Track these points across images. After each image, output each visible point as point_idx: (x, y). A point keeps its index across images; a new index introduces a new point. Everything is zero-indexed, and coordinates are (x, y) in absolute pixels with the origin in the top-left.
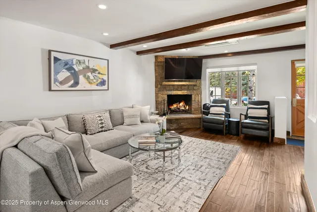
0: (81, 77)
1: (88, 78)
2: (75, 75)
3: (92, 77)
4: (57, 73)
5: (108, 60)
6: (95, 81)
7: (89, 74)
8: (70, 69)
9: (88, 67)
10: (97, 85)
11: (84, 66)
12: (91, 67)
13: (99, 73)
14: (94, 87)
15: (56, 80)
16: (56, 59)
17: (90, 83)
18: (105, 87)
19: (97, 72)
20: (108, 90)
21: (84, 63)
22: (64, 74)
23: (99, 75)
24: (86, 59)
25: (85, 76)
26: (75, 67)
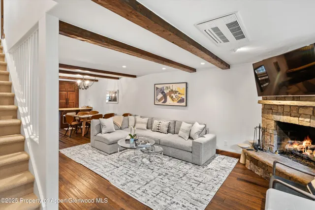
0: (168, 97)
1: (172, 97)
2: (165, 96)
3: (174, 97)
4: (157, 95)
5: (186, 83)
6: (176, 99)
7: (173, 95)
8: (163, 92)
9: (172, 90)
10: (178, 102)
11: (169, 90)
12: (174, 90)
13: (179, 94)
14: (176, 103)
15: (157, 99)
16: (157, 88)
17: (173, 100)
18: (184, 104)
19: (178, 93)
20: (186, 106)
21: (170, 88)
22: (160, 96)
23: (179, 95)
24: (171, 85)
25: (170, 96)
26: (165, 91)
